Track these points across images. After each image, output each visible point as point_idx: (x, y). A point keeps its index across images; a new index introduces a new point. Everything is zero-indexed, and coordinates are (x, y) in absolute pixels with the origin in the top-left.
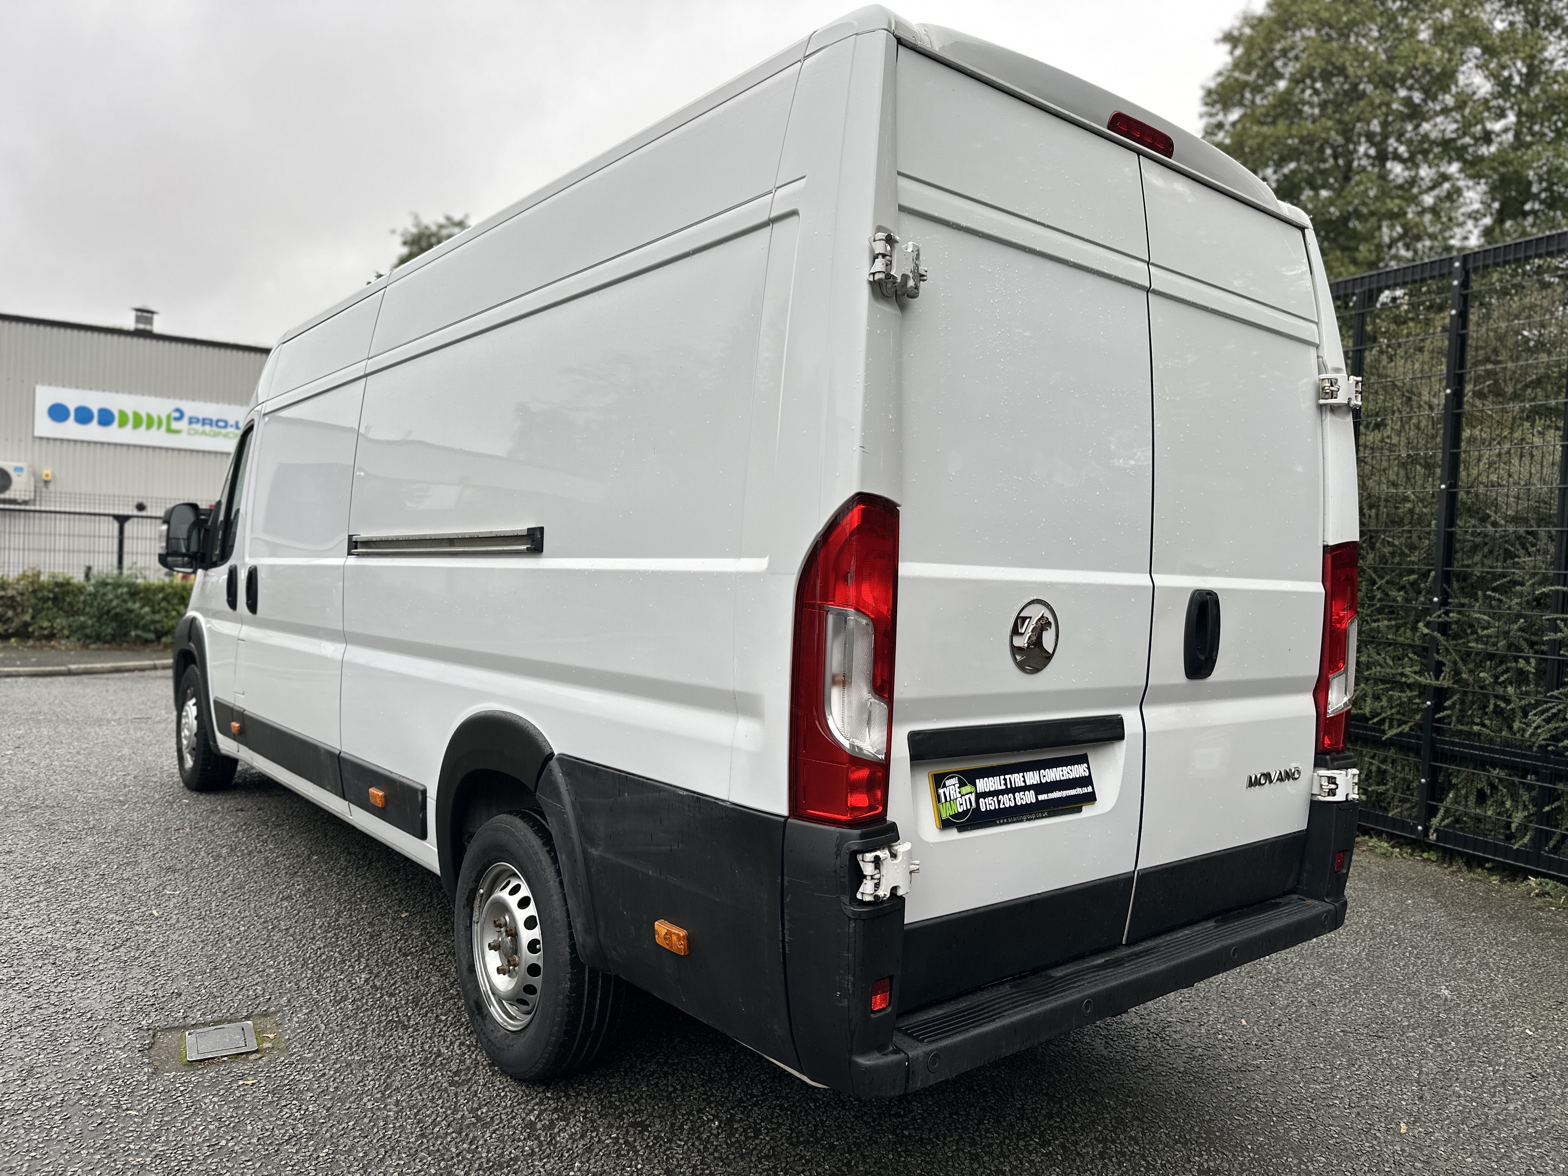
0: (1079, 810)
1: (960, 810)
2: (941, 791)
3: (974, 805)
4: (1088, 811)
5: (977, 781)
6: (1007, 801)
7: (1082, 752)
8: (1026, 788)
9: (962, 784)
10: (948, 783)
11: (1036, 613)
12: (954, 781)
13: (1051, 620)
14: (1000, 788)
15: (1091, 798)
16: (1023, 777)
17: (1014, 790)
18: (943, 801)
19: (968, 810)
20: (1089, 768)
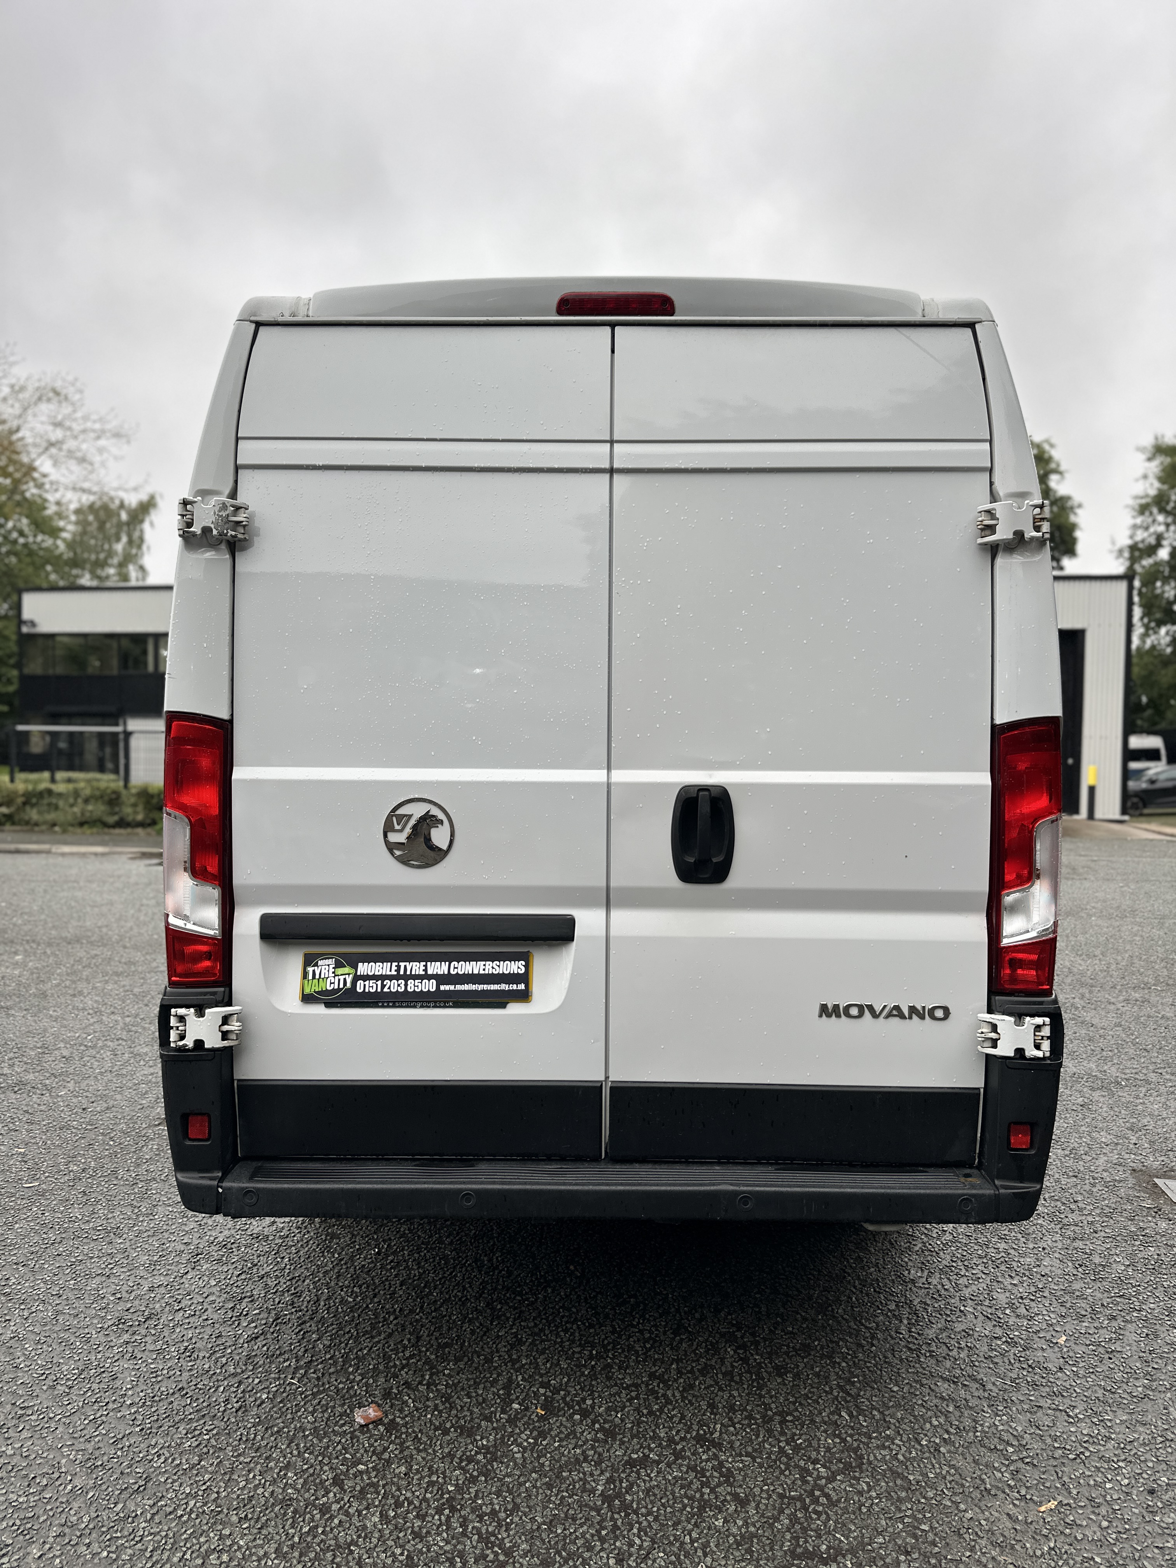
0: (503, 1005)
1: (329, 988)
2: (310, 970)
3: (349, 985)
4: (514, 1009)
5: (360, 965)
6: (394, 986)
7: (525, 950)
8: (427, 977)
9: (338, 965)
10: (320, 963)
11: (417, 811)
12: (331, 962)
13: (441, 816)
14: (388, 973)
15: (524, 996)
16: (426, 966)
17: (407, 977)
18: (310, 977)
19: (339, 989)
20: (527, 966)
